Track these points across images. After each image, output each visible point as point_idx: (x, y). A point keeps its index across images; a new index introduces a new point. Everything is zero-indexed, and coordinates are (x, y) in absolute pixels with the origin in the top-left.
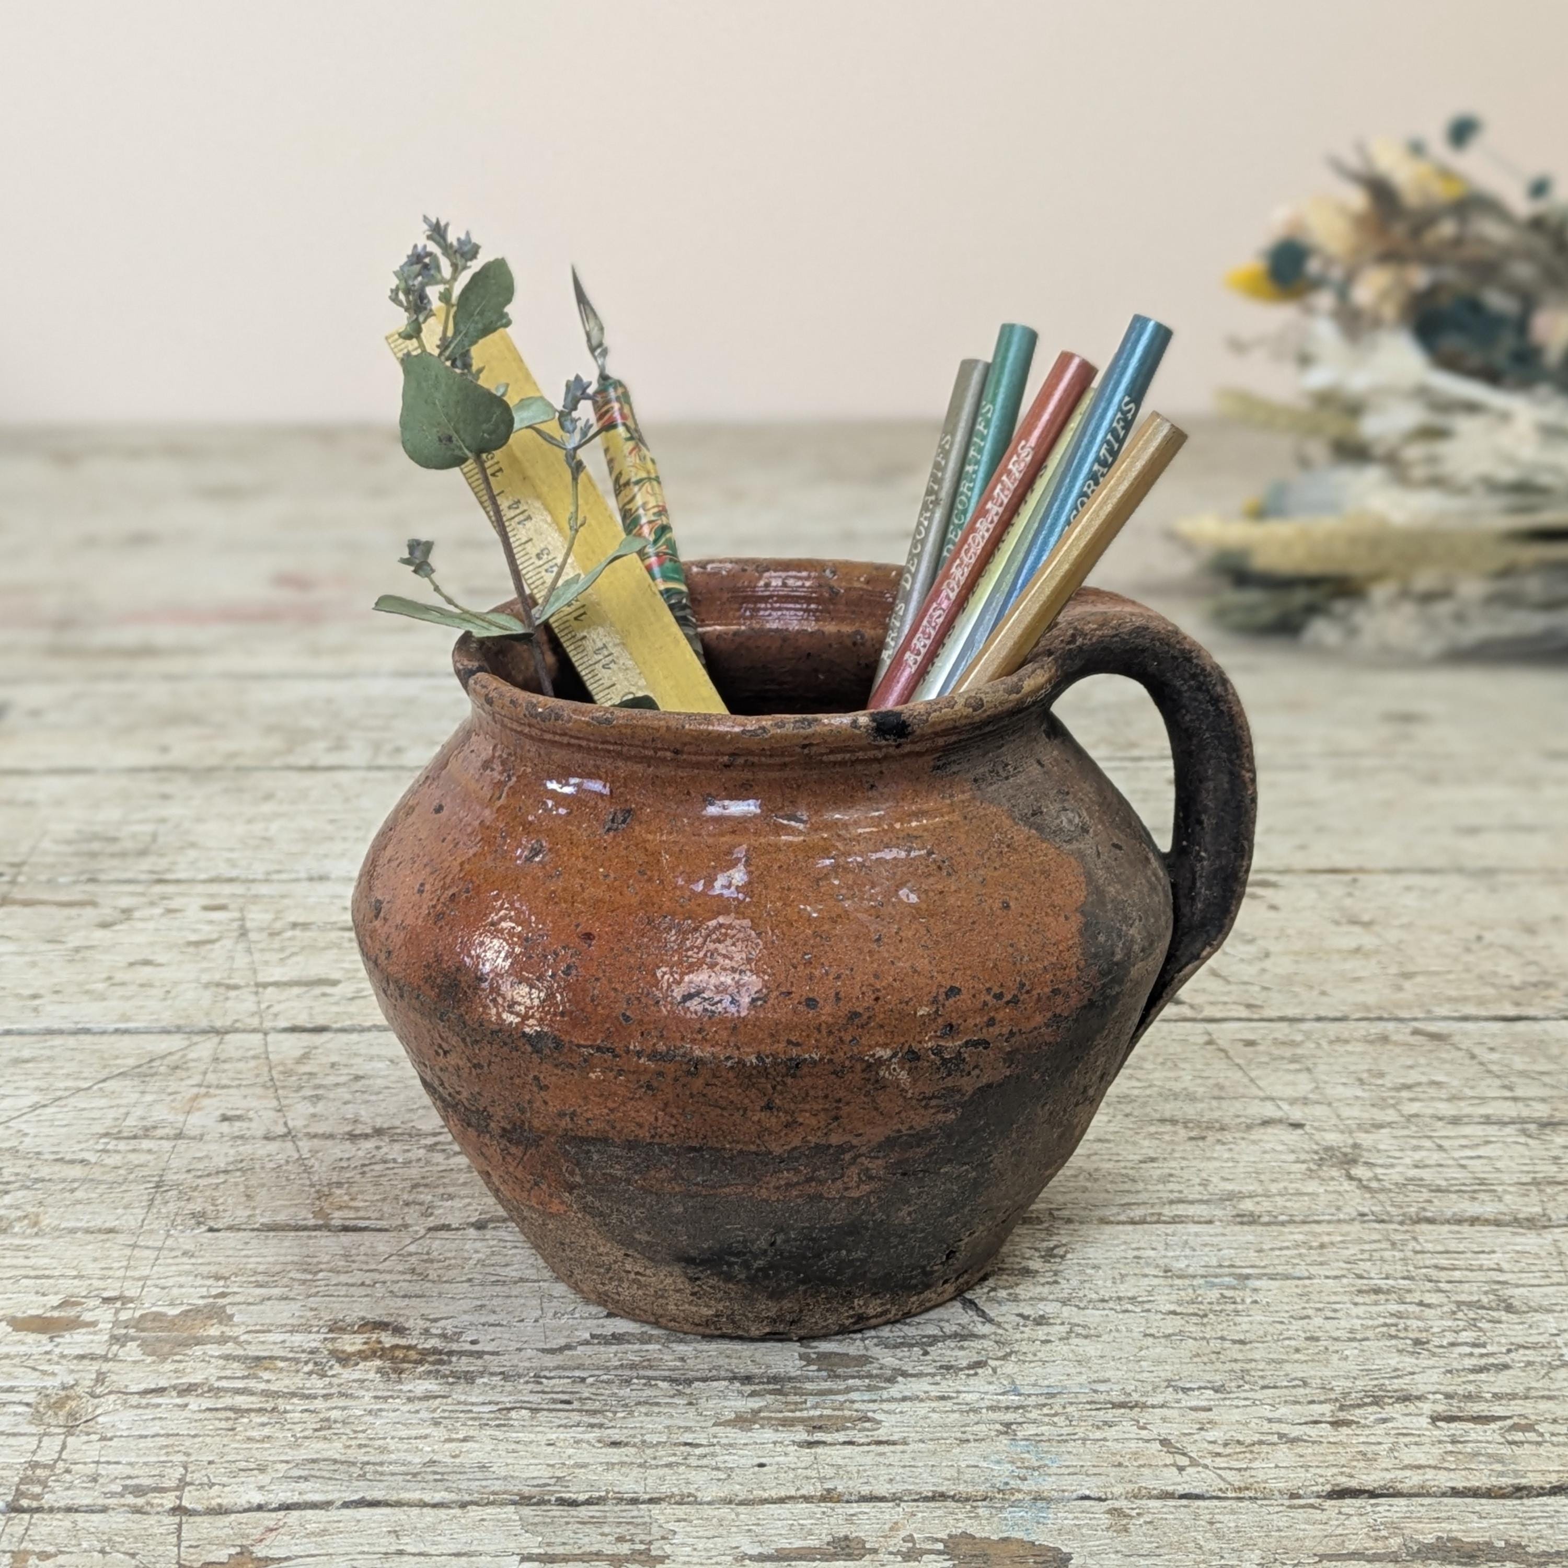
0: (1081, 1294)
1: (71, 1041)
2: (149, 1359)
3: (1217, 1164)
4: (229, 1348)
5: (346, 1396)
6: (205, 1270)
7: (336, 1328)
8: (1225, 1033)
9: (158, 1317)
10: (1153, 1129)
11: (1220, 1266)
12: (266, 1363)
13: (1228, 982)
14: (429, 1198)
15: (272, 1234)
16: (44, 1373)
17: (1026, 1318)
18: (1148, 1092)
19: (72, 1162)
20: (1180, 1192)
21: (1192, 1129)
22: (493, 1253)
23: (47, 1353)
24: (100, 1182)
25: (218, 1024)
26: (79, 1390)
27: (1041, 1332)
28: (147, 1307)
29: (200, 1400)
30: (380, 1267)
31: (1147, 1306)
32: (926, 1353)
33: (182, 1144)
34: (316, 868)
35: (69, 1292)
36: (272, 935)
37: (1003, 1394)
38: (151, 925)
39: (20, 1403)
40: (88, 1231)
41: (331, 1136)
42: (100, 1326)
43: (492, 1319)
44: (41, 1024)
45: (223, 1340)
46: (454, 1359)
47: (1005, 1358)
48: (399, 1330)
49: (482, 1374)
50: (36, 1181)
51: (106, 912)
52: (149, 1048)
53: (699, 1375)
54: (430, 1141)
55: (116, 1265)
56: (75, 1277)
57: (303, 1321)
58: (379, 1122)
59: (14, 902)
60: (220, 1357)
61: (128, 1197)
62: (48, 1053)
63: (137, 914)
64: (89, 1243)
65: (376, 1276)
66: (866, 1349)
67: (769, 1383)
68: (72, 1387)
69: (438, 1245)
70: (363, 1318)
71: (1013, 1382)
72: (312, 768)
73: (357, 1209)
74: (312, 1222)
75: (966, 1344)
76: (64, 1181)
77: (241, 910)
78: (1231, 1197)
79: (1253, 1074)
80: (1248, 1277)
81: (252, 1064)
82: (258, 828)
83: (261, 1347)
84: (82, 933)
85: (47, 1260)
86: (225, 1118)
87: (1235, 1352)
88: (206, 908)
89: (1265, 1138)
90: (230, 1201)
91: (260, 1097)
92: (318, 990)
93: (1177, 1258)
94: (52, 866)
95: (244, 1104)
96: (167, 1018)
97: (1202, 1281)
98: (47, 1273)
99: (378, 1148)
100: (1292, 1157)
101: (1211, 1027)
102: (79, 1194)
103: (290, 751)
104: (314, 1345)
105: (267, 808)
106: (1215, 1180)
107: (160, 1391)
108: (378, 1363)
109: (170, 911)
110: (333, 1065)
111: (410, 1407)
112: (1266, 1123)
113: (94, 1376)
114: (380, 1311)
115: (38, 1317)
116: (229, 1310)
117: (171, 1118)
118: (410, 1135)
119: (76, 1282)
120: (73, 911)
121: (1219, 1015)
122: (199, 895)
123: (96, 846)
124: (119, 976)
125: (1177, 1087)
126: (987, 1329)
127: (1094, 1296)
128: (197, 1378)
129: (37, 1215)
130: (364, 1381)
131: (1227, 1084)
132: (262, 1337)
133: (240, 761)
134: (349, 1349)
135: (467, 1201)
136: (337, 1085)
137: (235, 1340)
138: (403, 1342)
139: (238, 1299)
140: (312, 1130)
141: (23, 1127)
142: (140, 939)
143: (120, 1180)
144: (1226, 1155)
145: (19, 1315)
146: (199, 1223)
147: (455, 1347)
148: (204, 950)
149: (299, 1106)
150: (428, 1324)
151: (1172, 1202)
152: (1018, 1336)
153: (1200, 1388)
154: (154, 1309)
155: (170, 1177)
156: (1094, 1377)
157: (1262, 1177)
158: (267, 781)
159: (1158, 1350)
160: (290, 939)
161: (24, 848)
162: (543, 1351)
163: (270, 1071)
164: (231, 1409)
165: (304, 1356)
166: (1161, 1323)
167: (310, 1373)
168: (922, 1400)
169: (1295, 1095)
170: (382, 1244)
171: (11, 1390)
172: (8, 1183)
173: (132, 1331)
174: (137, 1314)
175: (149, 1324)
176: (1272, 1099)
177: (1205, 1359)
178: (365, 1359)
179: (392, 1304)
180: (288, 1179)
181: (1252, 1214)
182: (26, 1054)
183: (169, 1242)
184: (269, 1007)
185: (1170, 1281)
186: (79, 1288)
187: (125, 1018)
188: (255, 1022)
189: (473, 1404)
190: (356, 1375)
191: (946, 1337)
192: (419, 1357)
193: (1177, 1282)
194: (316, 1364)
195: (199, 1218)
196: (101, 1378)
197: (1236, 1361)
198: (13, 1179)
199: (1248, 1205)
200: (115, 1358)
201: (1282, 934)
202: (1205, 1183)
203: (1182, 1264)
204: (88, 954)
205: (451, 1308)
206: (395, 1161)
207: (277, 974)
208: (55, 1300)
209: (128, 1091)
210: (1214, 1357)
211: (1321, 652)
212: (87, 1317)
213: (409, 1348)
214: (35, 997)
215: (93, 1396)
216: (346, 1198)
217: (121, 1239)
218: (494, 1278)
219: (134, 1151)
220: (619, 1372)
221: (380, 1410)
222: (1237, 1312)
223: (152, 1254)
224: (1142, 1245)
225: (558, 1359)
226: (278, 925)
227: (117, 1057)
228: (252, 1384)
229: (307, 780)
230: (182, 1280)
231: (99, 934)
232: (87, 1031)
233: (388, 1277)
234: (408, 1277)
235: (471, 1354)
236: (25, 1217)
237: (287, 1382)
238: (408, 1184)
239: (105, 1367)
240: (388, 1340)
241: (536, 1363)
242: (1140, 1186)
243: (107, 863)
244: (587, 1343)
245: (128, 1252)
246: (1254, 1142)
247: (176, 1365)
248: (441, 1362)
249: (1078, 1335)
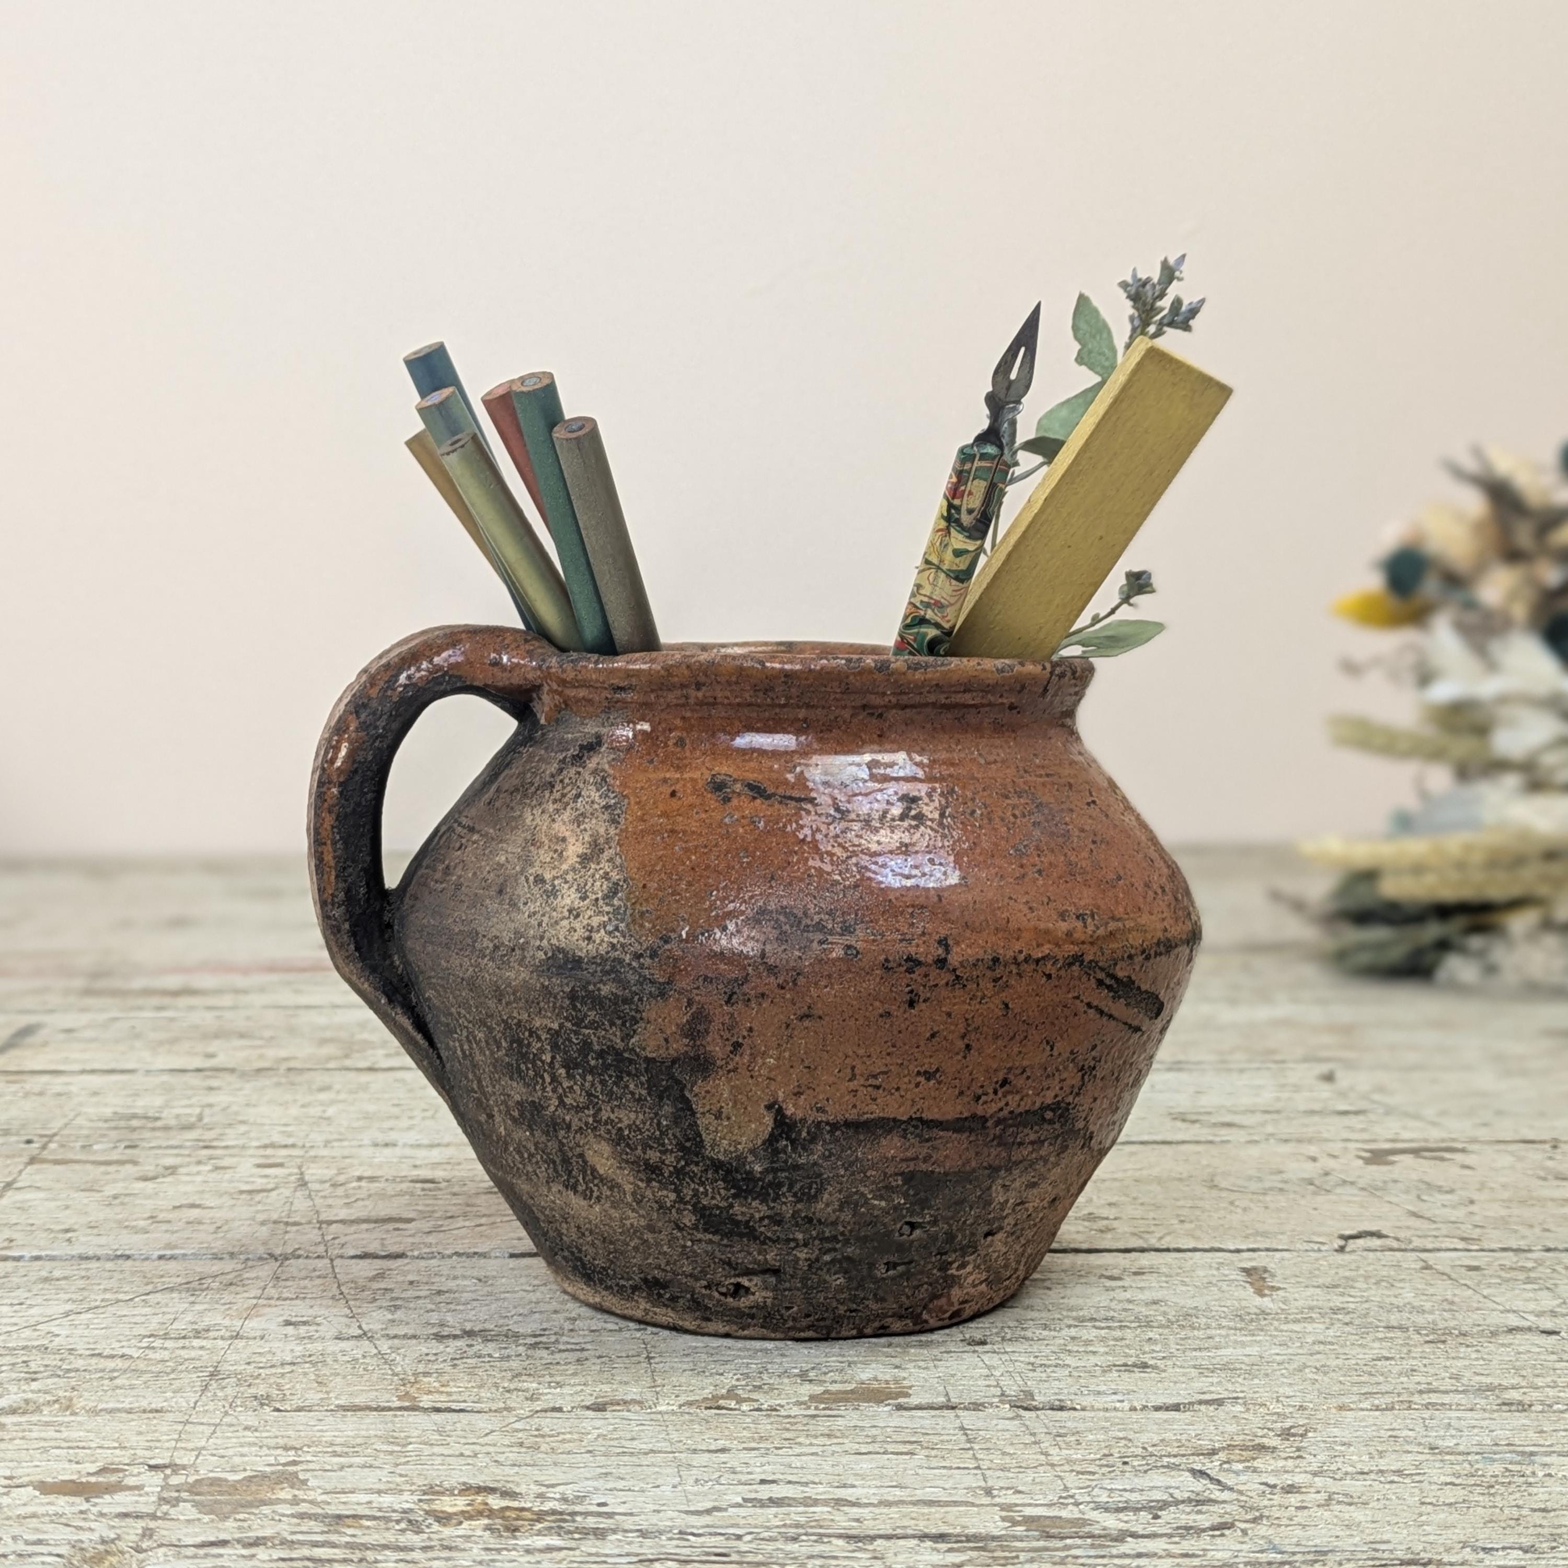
0: (1333, 1467)
1: (109, 1265)
2: (206, 1518)
3: (1467, 1363)
4: (304, 1508)
5: (450, 1548)
6: (272, 1442)
7: (432, 1491)
8: (1442, 1260)
9: (215, 1482)
10: (1380, 1335)
11: (1497, 1445)
12: (349, 1521)
13: (1434, 1222)
14: (535, 1385)
15: (349, 1413)
16: (77, 1528)
17: (1274, 1486)
18: (1366, 1305)
19: (112, 1357)
20: (1428, 1384)
21: (1427, 1335)
22: (615, 1430)
23: (81, 1512)
24: (146, 1372)
25: (278, 1252)
26: (121, 1545)
27: (1294, 1499)
28: (203, 1473)
29: (271, 1551)
30: (481, 1441)
31: (1417, 1478)
32: (1156, 1517)
33: (240, 1344)
34: (381, 1138)
35: (109, 1461)
36: (334, 1185)
37: (1262, 1552)
38: (199, 1179)
39: (50, 1554)
40: (129, 1411)
41: (414, 1337)
42: (146, 1489)
43: (620, 1484)
44: (76, 1250)
45: (295, 1501)
46: (578, 1519)
47: (1254, 1520)
48: (506, 1494)
49: (614, 1531)
50: (68, 1371)
51: (149, 1168)
52: (199, 1270)
53: (881, 1532)
54: (533, 1340)
55: (165, 1437)
56: (115, 1448)
57: (392, 1486)
58: (468, 1327)
59: (44, 1161)
60: (293, 1516)
61: (177, 1384)
62: (83, 1273)
63: (182, 1170)
64: (133, 1420)
65: (477, 1448)
66: (1081, 1512)
67: (968, 1541)
68: (113, 1541)
69: (548, 1423)
70: (464, 1484)
71: (1270, 1542)
72: (371, 1069)
73: (449, 1394)
74: (398, 1404)
75: (1205, 1508)
76: (103, 1371)
77: (300, 1167)
78: (1490, 1388)
79: (1485, 1292)
80: (1532, 1454)
81: (318, 1281)
82: (315, 1111)
83: (342, 1507)
84: (121, 1185)
85: (82, 1434)
86: (288, 1323)
87: (1537, 1518)
88: (259, 1166)
89: (1517, 1342)
90: (298, 1386)
91: (328, 1307)
92: (390, 1226)
93: (1443, 1438)
94: (88, 1137)
95: (311, 1312)
96: (218, 1245)
97: (1477, 1457)
98: (81, 1444)
99: (471, 1346)
100: (1554, 1357)
101: (1424, 1255)
102: (118, 1382)
103: (347, 1056)
104: (406, 1506)
105: (323, 1096)
106: (1468, 1374)
107: (223, 1543)
108: (486, 1521)
109: (217, 1168)
110: (411, 1283)
111: (529, 1558)
112: (1511, 1330)
113: (140, 1531)
114: (484, 1478)
115: (72, 1481)
116: (302, 1476)
117: (227, 1322)
118: (506, 1336)
119: (117, 1452)
120: (111, 1169)
121: (1430, 1246)
122: (251, 1156)
123: (135, 1123)
124: (161, 1216)
125: (1399, 1302)
126: (1226, 1495)
127: (1350, 1469)
128: (268, 1532)
129: (71, 1399)
130: (470, 1537)
131: (1456, 1299)
132: (343, 1497)
133: (292, 1064)
134: (450, 1510)
135: (579, 1388)
136: (418, 1297)
137: (312, 1502)
138: (515, 1504)
139: (311, 1466)
140: (392, 1332)
141: (54, 1329)
142: (189, 1188)
143: (168, 1370)
144: (1474, 1356)
145: (49, 1480)
146: (262, 1405)
147: (578, 1508)
148: (258, 1197)
149: (374, 1314)
150: (544, 1489)
151: (1421, 1392)
152: (1266, 1503)
153: (1504, 1548)
154: (211, 1475)
155: (225, 1367)
156: (1371, 1538)
157: (1524, 1373)
158: (321, 1079)
159: (1442, 1516)
160: (354, 1188)
161: (56, 1125)
162: (687, 1512)
163: (339, 1287)
164: (308, 1559)
165: (395, 1516)
166: (1439, 1493)
167: (403, 1531)
168: (1160, 1557)
169: (1539, 1309)
170: (482, 1422)
171: (39, 1542)
172: (35, 1373)
173: (185, 1495)
174: (191, 1480)
175: (205, 1489)
176: (1514, 1312)
177: (1503, 1525)
178: (471, 1518)
179: (497, 1471)
180: (365, 1369)
181: (1520, 1403)
182: (57, 1274)
183: (227, 1420)
184: (334, 1239)
185: (1439, 1457)
186: (123, 1457)
187: (169, 1246)
188: (321, 1249)
189: (607, 1555)
190: (460, 1533)
191: (1177, 1503)
192: (535, 1517)
193: (1448, 1457)
194: (410, 1521)
195: (263, 1401)
196: (148, 1533)
197: (1540, 1526)
198: (42, 1369)
199: (1514, 1395)
200: (165, 1517)
201: (1482, 1187)
202: (1456, 1377)
203: (1451, 1443)
204: (127, 1200)
205: (570, 1476)
206: (490, 1356)
207: (343, 1214)
208: (93, 1468)
209: (177, 1303)
210: (1512, 1523)
211: (1458, 988)
212: (130, 1481)
213: (522, 1509)
214: (67, 1231)
215: (139, 1550)
216: (436, 1384)
217: (170, 1417)
218: (621, 1450)
219: (183, 1348)
220: (783, 1530)
221: (493, 1561)
222: (1530, 1484)
223: (208, 1430)
224: (1395, 1425)
225: (706, 1520)
226: (341, 1179)
227: (162, 1276)
228: (334, 1538)
229: (365, 1078)
230: (245, 1450)
231: (141, 1185)
232: (128, 1257)
233: (491, 1449)
234: (515, 1449)
235: (599, 1514)
236: (56, 1401)
237: (376, 1536)
238: (509, 1374)
239: (152, 1524)
240: (496, 1502)
241: (678, 1522)
242: (1381, 1379)
243: (147, 1134)
244: (739, 1505)
245: (180, 1427)
246: (1503, 1345)
247: (240, 1523)
248: (565, 1521)
249: (1339, 1503)
